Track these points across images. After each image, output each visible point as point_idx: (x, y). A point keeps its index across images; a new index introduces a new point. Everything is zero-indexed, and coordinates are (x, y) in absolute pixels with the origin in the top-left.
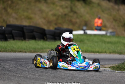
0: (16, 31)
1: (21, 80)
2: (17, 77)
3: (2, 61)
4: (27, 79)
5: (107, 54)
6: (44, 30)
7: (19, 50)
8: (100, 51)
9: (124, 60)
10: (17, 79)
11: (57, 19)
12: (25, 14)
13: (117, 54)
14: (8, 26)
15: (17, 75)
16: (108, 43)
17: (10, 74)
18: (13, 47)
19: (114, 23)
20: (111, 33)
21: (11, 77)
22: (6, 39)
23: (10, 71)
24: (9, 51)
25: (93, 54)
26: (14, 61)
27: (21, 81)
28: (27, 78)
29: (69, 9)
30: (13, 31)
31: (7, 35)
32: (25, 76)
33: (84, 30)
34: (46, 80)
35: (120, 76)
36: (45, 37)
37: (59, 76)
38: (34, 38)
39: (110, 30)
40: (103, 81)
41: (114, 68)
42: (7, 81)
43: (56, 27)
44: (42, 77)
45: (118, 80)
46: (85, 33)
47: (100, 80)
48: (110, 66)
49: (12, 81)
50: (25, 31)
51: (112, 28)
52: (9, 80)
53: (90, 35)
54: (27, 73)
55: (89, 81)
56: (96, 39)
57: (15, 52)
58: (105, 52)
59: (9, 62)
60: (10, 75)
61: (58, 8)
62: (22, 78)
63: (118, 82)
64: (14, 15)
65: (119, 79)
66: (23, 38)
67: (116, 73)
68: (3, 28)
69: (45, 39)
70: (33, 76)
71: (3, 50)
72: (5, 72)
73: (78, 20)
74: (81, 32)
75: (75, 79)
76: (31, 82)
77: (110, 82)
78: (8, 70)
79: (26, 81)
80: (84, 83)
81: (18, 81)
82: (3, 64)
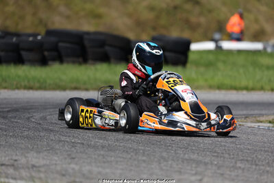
0: (68, 45)
1: (75, 151)
2: (67, 144)
3: (35, 108)
4: (89, 149)
5: (266, 92)
6: (128, 41)
7: (73, 85)
8: (251, 85)
10: (67, 148)
11: (158, 17)
12: (88, 6)
14: (50, 33)
15: (68, 140)
16: (269, 68)
17: (52, 137)
18: (60, 79)
21: (54, 144)
22: (44, 62)
23: (52, 131)
24: (51, 87)
25: (234, 92)
27: (77, 152)
28: (89, 146)
30: (61, 44)
31: (46, 53)
32: (85, 142)
33: (216, 41)
34: (132, 150)
38: (105, 58)
39: (273, 41)
40: (256, 151)
42: (45, 153)
44: (122, 144)
46: (219, 48)
48: (271, 118)
49: (57, 154)
50: (86, 43)
52: (51, 151)
53: (230, 52)
54: (90, 135)
55: (224, 152)
56: (241, 60)
57: (64, 89)
58: (262, 89)
59: (50, 112)
60: (52, 140)
62: (79, 145)
64: (62, 9)
66: (81, 60)
68: (39, 38)
69: (130, 60)
70: (101, 141)
71: (37, 85)
72: (42, 134)
73: (202, 20)
74: (210, 46)
76: (99, 156)
77: (270, 154)
78: (46, 130)
79: (86, 153)
80: (213, 156)
81: (69, 153)
82: (37, 116)
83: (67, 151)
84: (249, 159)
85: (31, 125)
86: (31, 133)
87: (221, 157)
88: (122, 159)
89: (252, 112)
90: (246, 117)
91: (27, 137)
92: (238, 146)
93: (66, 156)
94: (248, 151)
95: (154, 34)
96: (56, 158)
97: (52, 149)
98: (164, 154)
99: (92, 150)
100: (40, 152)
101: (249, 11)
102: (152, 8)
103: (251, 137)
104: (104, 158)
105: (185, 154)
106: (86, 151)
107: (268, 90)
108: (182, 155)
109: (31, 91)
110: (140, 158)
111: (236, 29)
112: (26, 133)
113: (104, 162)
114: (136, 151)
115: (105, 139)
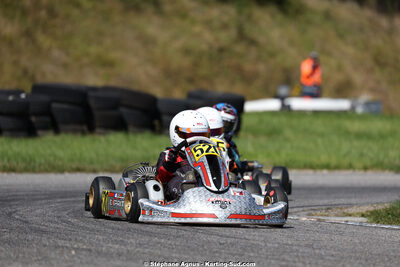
0: (65, 106)
1: (78, 261)
3: (20, 199)
4: (99, 258)
5: (357, 172)
6: (153, 100)
7: (74, 166)
8: (334, 161)
10: (67, 257)
11: (196, 65)
12: (94, 50)
13: (387, 172)
14: (38, 89)
15: (68, 245)
16: (359, 136)
17: (45, 241)
18: (55, 157)
19: (378, 73)
20: (367, 104)
21: (48, 252)
22: (30, 132)
23: (44, 232)
24: (42, 167)
25: (310, 172)
26: (59, 200)
27: (81, 263)
28: (99, 253)
29: (233, 32)
30: (55, 105)
31: (33, 119)
32: (92, 248)
33: (282, 98)
35: (396, 240)
36: (156, 122)
38: (120, 125)
39: (365, 97)
40: (342, 258)
41: (377, 216)
42: (36, 265)
43: (192, 88)
44: (147, 250)
45: (392, 254)
46: (286, 109)
47: (332, 255)
48: (364, 209)
49: (52, 265)
50: (92, 103)
51: (373, 90)
52: (43, 262)
53: (302, 113)
54: (101, 237)
55: (296, 260)
56: (319, 125)
57: (61, 170)
58: (350, 167)
59: (41, 204)
60: (45, 246)
61: (197, 29)
62: (84, 253)
63: (390, 259)
64: (56, 53)
65: (394, 251)
66: (85, 128)
67: (384, 231)
68: (23, 96)
69: (157, 128)
70: (117, 246)
71: (22, 165)
72: (30, 237)
73: (261, 68)
74: (274, 105)
75: (252, 254)
77: (364, 262)
78: (37, 231)
79: (95, 264)
81: (70, 264)
82: (22, 210)
83: (66, 261)
85: (14, 224)
86: (14, 236)
89: (337, 202)
90: (329, 208)
91: (9, 242)
92: (317, 251)
94: (331, 258)
97: (46, 258)
99: (104, 259)
100: (27, 263)
101: (329, 54)
102: (187, 52)
103: (336, 238)
106: (96, 261)
107: (359, 169)
109: (13, 174)
112: (7, 236)
115: (122, 243)
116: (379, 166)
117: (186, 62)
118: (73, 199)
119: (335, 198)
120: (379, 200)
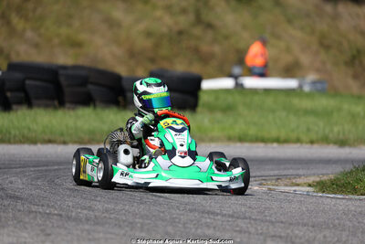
0: (38, 83)
1: (51, 225)
2: (39, 215)
4: (69, 222)
5: (304, 145)
6: (118, 78)
7: (46, 138)
8: (283, 135)
9: (352, 161)
10: (40, 221)
11: (157, 46)
12: (64, 31)
13: (331, 145)
14: (13, 67)
15: (41, 210)
16: (307, 112)
17: (19, 206)
18: (29, 129)
19: (323, 55)
20: (314, 83)
21: (23, 216)
22: (7, 107)
23: (18, 198)
24: (17, 139)
25: (262, 145)
26: (32, 169)
27: (53, 226)
28: (69, 218)
29: (191, 17)
30: (28, 82)
31: (9, 94)
32: (63, 213)
33: (236, 77)
34: (126, 223)
35: (341, 208)
36: (120, 99)
37: (163, 212)
38: (86, 100)
39: (311, 77)
40: (291, 224)
41: (322, 186)
42: (11, 228)
44: (112, 216)
45: (337, 221)
46: (239, 86)
47: (282, 222)
48: (311, 180)
49: (26, 228)
50: (63, 80)
51: (318, 70)
52: (18, 226)
53: (254, 91)
54: (70, 204)
55: (249, 226)
56: (269, 101)
57: (34, 142)
58: (298, 141)
59: (16, 172)
60: (19, 211)
61: (159, 13)
62: (55, 217)
63: (334, 226)
64: (29, 34)
66: (56, 103)
67: (329, 200)
69: (122, 103)
70: (85, 212)
72: (6, 203)
73: (217, 49)
74: (228, 83)
75: (208, 220)
76: (82, 231)
77: (310, 228)
78: (12, 197)
79: (66, 228)
80: (236, 231)
81: (43, 227)
83: (40, 225)
84: (283, 234)
87: (245, 232)
88: (113, 236)
89: (286, 172)
90: (278, 178)
92: (268, 218)
93: (39, 232)
94: (282, 225)
95: (153, 68)
96: (26, 235)
97: (20, 222)
98: (170, 229)
99: (74, 223)
100: (4, 227)
101: (278, 37)
102: (149, 34)
103: (285, 205)
104: (89, 234)
105: (197, 229)
106: (66, 225)
107: (307, 143)
108: (193, 230)
110: (137, 234)
111: (259, 61)
113: (90, 240)
114: (132, 225)
115: (90, 208)
116: (325, 140)
117: (148, 43)
118: (45, 168)
119: (285, 169)
120: (324, 172)
